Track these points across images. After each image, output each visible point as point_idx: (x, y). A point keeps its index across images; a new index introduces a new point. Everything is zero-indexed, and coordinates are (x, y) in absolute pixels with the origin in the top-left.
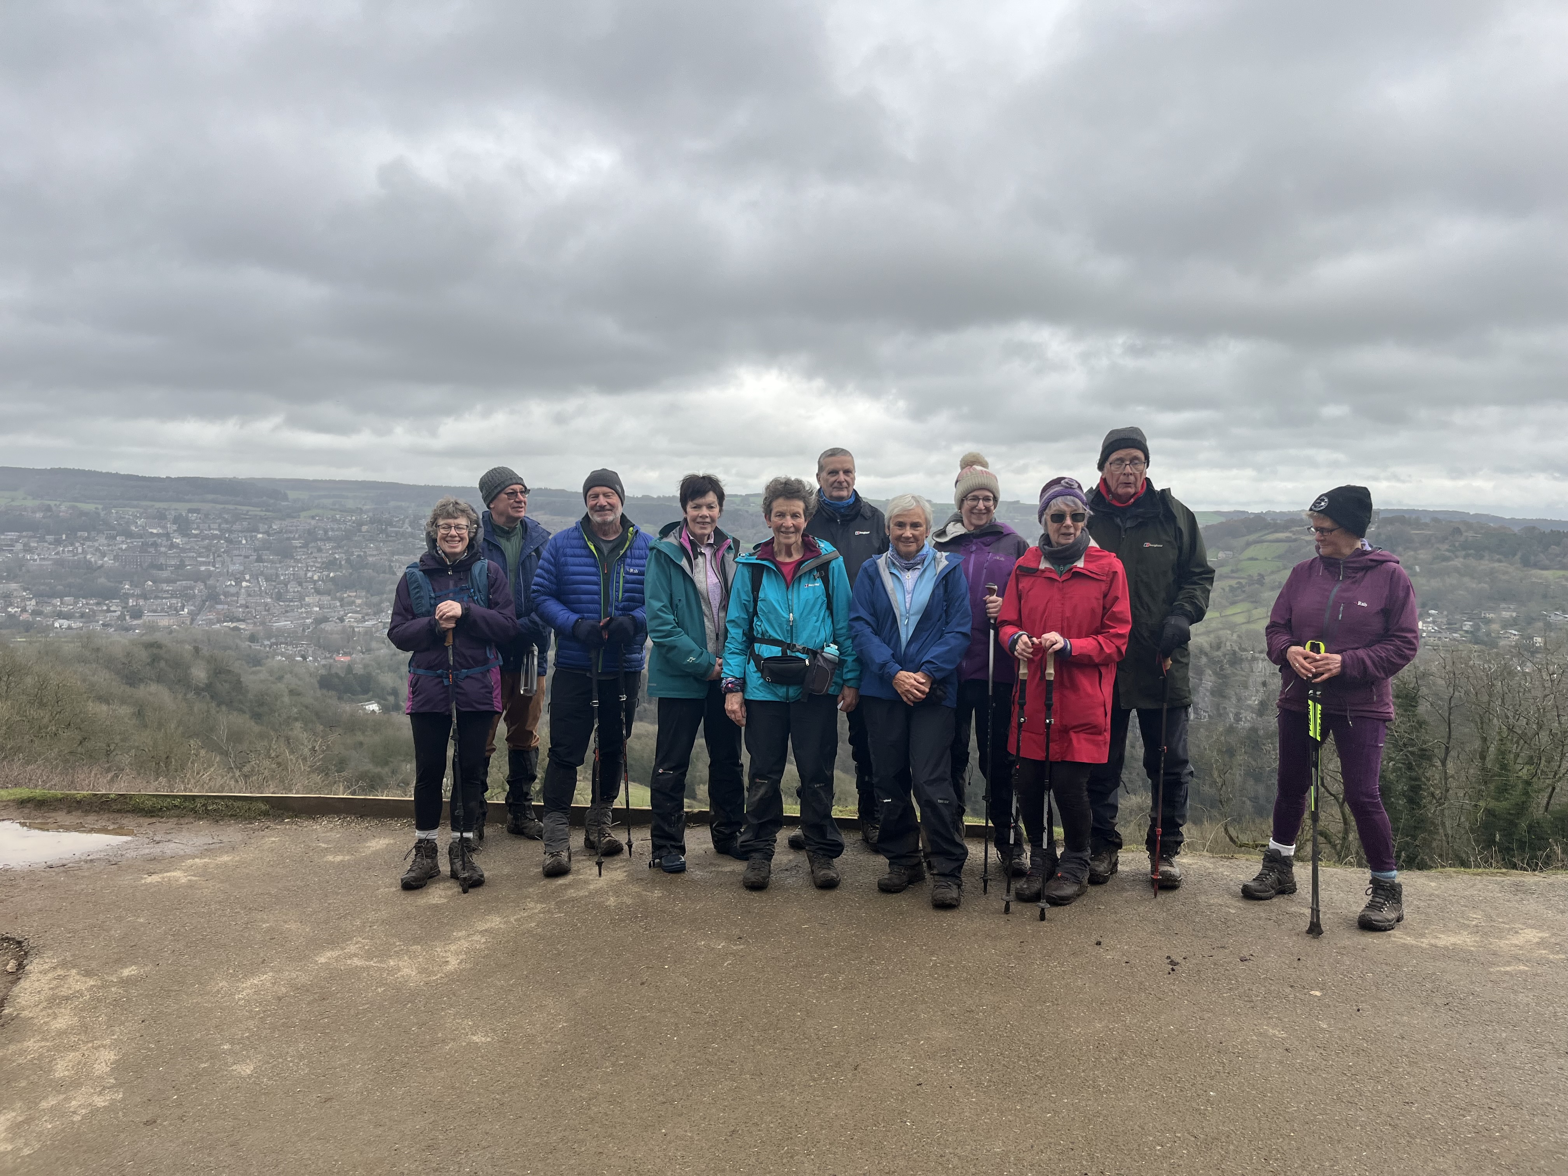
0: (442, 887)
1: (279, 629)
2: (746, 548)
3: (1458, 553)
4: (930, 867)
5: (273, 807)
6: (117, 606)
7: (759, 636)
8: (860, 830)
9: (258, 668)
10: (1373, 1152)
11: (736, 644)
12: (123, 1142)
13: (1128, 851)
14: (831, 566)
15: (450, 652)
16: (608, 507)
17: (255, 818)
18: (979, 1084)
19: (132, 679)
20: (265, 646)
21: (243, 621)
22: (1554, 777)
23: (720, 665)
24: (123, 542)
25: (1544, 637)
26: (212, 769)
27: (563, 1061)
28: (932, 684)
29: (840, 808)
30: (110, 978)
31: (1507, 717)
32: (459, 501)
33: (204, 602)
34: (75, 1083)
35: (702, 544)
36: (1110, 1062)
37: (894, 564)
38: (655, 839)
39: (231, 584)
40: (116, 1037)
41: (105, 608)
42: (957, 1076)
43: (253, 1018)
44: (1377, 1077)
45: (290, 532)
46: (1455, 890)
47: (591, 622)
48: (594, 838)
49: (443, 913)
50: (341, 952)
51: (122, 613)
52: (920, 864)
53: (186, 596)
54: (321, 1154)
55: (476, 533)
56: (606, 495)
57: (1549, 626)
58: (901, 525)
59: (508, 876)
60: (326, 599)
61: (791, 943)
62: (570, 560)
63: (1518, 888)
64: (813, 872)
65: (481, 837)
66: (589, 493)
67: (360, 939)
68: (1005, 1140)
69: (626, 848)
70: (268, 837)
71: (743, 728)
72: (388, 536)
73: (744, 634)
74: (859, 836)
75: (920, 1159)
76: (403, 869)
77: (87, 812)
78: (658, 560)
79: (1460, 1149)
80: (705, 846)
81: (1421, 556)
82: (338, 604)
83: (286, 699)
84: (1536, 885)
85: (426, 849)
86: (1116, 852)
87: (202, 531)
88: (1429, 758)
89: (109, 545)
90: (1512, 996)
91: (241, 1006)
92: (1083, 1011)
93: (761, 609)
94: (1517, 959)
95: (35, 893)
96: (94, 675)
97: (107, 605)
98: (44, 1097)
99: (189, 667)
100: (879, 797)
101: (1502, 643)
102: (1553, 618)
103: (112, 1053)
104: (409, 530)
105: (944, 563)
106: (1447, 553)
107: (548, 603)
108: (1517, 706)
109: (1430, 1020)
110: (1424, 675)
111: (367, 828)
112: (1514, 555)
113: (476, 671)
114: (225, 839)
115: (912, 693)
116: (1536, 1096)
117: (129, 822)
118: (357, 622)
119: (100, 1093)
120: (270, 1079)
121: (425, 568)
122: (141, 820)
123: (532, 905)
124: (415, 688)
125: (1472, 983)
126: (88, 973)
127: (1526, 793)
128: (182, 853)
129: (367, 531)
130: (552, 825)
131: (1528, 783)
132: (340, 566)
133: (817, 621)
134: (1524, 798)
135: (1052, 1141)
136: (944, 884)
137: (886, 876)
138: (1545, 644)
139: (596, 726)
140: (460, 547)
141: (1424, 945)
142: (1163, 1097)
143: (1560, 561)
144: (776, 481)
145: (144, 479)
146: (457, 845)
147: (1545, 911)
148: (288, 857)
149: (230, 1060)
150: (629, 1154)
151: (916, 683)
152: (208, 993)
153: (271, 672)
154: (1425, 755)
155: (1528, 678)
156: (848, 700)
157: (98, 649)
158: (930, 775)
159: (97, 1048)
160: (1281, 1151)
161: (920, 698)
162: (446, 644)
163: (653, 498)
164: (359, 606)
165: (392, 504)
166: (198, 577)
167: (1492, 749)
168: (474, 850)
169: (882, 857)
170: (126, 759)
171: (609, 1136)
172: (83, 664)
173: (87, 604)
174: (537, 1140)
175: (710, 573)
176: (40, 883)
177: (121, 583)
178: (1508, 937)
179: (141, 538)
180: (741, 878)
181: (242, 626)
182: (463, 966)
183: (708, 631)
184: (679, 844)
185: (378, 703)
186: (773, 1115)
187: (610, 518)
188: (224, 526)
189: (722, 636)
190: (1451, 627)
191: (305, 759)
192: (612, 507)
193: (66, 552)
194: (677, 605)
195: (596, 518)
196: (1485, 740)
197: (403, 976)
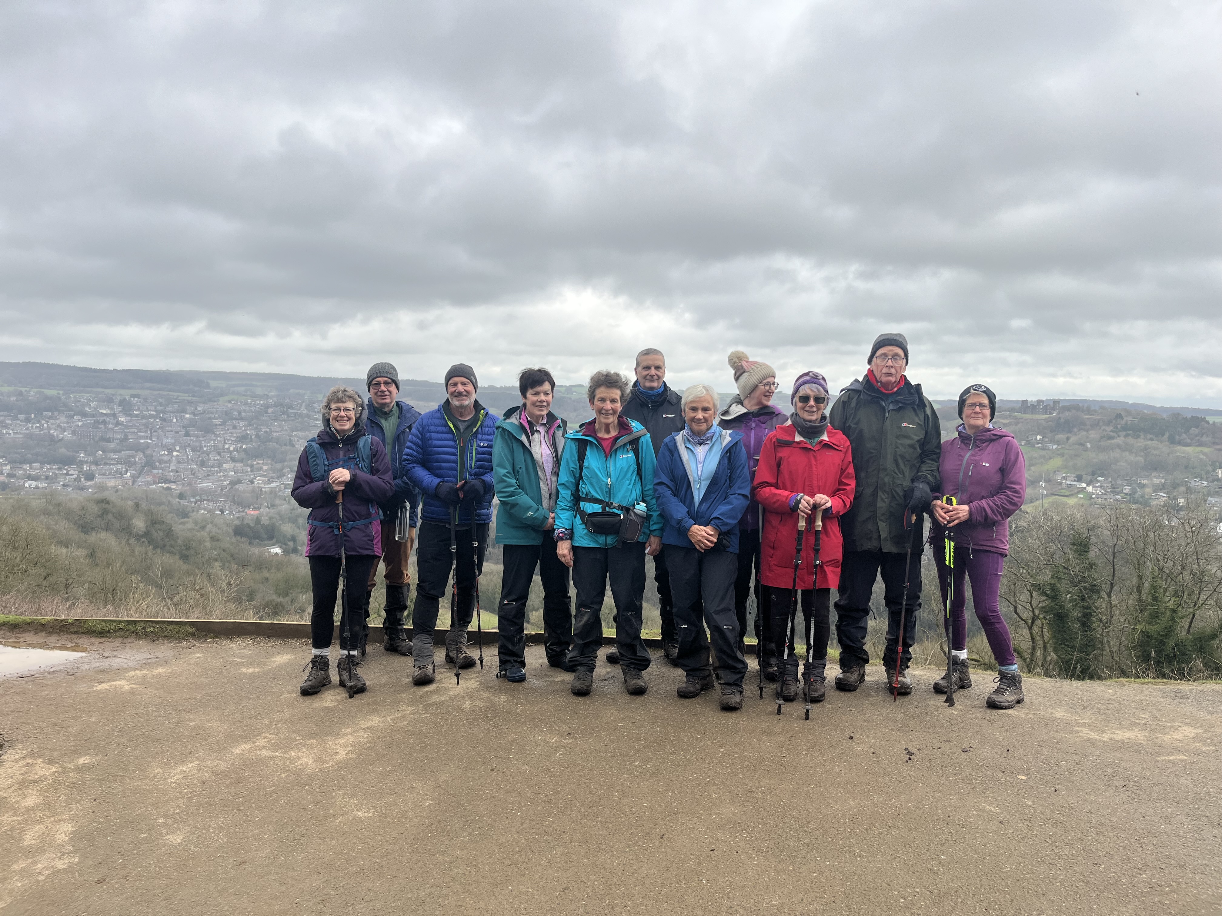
0: (332, 694)
1: (201, 489)
2: (573, 428)
3: (1120, 433)
4: (718, 677)
5: (198, 630)
6: (74, 470)
7: (584, 496)
8: (662, 648)
9: (186, 520)
10: (1070, 904)
11: (566, 502)
12: (78, 897)
13: (872, 665)
14: (640, 441)
15: (340, 508)
16: (465, 393)
17: (183, 638)
18: (760, 850)
19: (86, 528)
20: (191, 503)
21: (174, 482)
22: (1195, 606)
23: (553, 518)
24: (79, 420)
25: (1187, 499)
26: (149, 599)
27: (430, 832)
28: (719, 535)
29: (647, 631)
30: (69, 766)
31: (1158, 560)
32: (347, 389)
33: (143, 467)
34: (40, 850)
35: (538, 423)
36: (862, 832)
37: (689, 440)
38: (501, 655)
39: (164, 454)
40: (73, 813)
41: (65, 472)
42: (742, 844)
43: (182, 798)
44: (1072, 844)
45: (212, 413)
46: (1128, 696)
47: (450, 484)
48: (453, 654)
49: (333, 715)
50: (252, 745)
51: (78, 476)
52: (710, 675)
53: (128, 463)
54: (237, 906)
55: (361, 414)
56: (463, 384)
57: (1189, 490)
58: (694, 409)
59: (385, 684)
60: (239, 465)
61: (609, 738)
62: (434, 435)
63: (1177, 695)
64: (626, 681)
65: (363, 653)
66: (450, 382)
67: (267, 735)
68: (781, 894)
69: (478, 662)
70: (194, 653)
71: (571, 569)
72: (288, 416)
73: (572, 494)
74: (662, 653)
75: (714, 910)
76: (302, 679)
77: (50, 633)
78: (503, 437)
79: (1139, 901)
80: (541, 661)
81: (1092, 436)
82: (249, 470)
83: (208, 544)
84: (1190, 691)
85: (320, 663)
86: (864, 666)
87: (141, 412)
88: (1098, 592)
89: (68, 423)
90: (1175, 779)
91: (172, 788)
92: (840, 792)
93: (586, 475)
94: (1178, 750)
95: (8, 698)
96: (56, 525)
97: (66, 469)
98: (15, 862)
99: (131, 519)
100: (678, 624)
101: (1154, 503)
102: (1192, 484)
103: (70, 825)
104: (305, 412)
105: (728, 439)
106: (1111, 434)
107: (416, 469)
108: (1165, 553)
109: (1112, 799)
110: (1094, 528)
111: (273, 646)
112: (1163, 435)
113: (360, 523)
114: (160, 655)
115: (703, 543)
116: (1196, 859)
117: (84, 641)
118: (264, 484)
119: (60, 858)
120: (195, 846)
121: (321, 441)
122: (93, 640)
123: (404, 707)
124: (312, 535)
125: (1143, 769)
126: (51, 762)
127: (1173, 619)
128: (125, 666)
129: (272, 413)
130: (419, 644)
131: (1174, 611)
132: (251, 440)
133: (630, 484)
134: (1171, 623)
135: (818, 895)
136: (729, 691)
137: (684, 685)
138: (1188, 504)
139: (454, 566)
140: (348, 425)
141: (1105, 739)
142: (905, 860)
143: (1199, 440)
144: (599, 373)
145: (96, 371)
146: (344, 660)
147: (1199, 713)
148: (210, 669)
149: (164, 831)
150: (483, 906)
151: (706, 535)
152: (146, 778)
153: (196, 523)
154: (1094, 589)
155: (1175, 530)
156: (654, 546)
157: (59, 505)
158: (718, 606)
159: (57, 822)
160: (998, 903)
161: (709, 547)
162: (337, 502)
163: (497, 388)
164: (266, 471)
165: (292, 391)
166: (138, 448)
167: (1146, 585)
168: (358, 664)
169: (680, 669)
170: (81, 591)
171: (467, 892)
172: (47, 516)
173: (51, 469)
174: (409, 895)
175: (544, 446)
176: (13, 690)
177: (77, 452)
178: (1170, 733)
179: (94, 417)
180: (569, 686)
181: (173, 486)
182: (350, 756)
183: (543, 492)
184: (520, 659)
185: (281, 547)
186: (597, 875)
187: (466, 403)
188: (159, 408)
189: (555, 496)
190: (1114, 490)
191: (223, 592)
192: (468, 393)
193: (34, 428)
194: (518, 472)
195: (455, 402)
196: (1140, 578)
197: (302, 764)
